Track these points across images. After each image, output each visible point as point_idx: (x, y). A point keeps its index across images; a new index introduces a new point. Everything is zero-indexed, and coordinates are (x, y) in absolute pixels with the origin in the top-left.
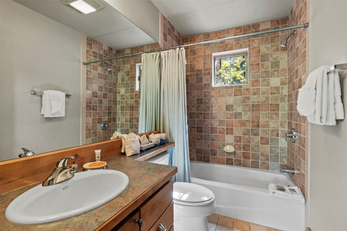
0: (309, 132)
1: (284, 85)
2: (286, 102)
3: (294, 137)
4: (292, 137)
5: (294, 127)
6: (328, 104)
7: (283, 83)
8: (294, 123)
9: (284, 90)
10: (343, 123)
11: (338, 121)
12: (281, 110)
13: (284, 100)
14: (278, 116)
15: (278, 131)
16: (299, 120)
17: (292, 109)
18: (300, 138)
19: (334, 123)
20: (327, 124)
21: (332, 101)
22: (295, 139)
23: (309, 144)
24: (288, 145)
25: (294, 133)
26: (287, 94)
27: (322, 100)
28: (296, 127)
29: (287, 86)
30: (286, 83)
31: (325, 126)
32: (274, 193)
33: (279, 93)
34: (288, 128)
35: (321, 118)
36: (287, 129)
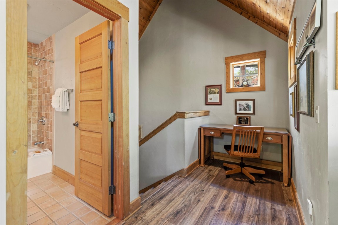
0: (55, 116)
1: (35, 88)
2: (36, 100)
3: (44, 121)
4: (43, 121)
5: (44, 116)
6: (64, 103)
7: (34, 87)
8: (44, 113)
9: (35, 92)
10: (69, 110)
11: (68, 110)
12: (33, 105)
13: (35, 98)
14: (31, 109)
15: (31, 120)
16: (48, 111)
17: (42, 105)
18: (48, 121)
19: (66, 110)
20: (64, 111)
21: (66, 102)
22: (44, 122)
23: (54, 122)
24: (39, 128)
25: (44, 119)
26: (37, 95)
27: (62, 101)
28: (45, 115)
29: (37, 89)
30: (36, 87)
31: (63, 112)
32: (34, 155)
33: (31, 93)
34: (39, 117)
35: (62, 108)
36: (37, 118)
